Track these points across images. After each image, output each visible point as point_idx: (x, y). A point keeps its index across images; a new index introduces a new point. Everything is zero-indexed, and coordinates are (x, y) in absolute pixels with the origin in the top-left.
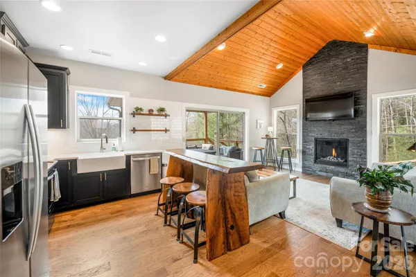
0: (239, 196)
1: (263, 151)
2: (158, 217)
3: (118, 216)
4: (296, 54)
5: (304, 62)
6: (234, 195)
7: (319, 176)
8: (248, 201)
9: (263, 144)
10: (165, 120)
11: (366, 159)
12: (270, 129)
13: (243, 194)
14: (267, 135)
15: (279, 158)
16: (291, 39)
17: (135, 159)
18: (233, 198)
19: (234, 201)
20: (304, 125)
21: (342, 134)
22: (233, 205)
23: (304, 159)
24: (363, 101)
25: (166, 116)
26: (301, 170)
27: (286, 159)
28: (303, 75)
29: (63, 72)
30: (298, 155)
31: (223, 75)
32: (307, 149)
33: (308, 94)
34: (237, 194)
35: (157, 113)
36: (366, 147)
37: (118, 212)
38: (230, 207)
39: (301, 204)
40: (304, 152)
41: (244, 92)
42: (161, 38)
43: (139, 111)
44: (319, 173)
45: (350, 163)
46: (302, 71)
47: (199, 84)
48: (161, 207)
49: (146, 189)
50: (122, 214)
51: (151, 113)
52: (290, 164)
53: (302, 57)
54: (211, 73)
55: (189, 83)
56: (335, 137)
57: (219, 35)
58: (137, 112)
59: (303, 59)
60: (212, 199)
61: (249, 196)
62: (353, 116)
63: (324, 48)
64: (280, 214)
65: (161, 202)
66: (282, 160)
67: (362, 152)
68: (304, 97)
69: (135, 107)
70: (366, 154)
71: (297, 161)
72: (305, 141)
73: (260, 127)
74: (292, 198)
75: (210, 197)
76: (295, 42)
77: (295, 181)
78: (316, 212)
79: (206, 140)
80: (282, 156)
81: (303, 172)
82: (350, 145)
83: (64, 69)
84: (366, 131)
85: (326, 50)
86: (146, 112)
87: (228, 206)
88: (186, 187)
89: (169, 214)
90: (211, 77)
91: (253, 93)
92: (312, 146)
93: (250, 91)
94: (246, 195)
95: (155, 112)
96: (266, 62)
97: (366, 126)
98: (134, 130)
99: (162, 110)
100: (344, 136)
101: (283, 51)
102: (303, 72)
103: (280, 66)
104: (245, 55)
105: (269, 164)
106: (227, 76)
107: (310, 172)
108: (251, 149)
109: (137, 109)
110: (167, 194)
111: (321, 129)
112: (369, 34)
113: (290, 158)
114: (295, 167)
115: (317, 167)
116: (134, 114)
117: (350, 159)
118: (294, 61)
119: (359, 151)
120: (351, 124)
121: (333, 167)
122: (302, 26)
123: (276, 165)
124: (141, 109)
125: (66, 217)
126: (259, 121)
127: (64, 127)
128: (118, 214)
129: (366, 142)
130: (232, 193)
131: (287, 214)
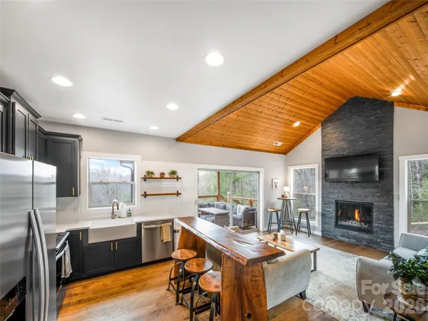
0: (256, 281)
1: (279, 213)
2: (169, 294)
3: (128, 290)
4: (315, 112)
5: (323, 119)
6: (251, 281)
7: (340, 241)
8: (267, 285)
9: (279, 205)
10: (177, 183)
11: (393, 225)
12: (286, 189)
13: (261, 279)
14: (283, 196)
15: (296, 219)
16: (309, 98)
17: (146, 227)
18: (250, 284)
19: (251, 287)
20: (323, 187)
21: (366, 197)
22: (251, 291)
23: (324, 223)
24: (389, 163)
25: (178, 178)
26: (320, 234)
27: (304, 221)
28: (322, 133)
29: (76, 140)
30: (317, 218)
31: (236, 135)
32: (327, 211)
33: (327, 153)
34: (253, 279)
35: (169, 177)
36: (393, 213)
37: (129, 284)
38: (247, 294)
39: (322, 279)
40: (323, 215)
41: (259, 150)
42: (172, 106)
43: (150, 175)
44: (340, 238)
45: (375, 229)
46: (320, 129)
47: (211, 145)
48: (173, 282)
49: (157, 258)
50: (133, 288)
51: (162, 176)
52: (308, 227)
53: (321, 114)
54: (224, 133)
55: (201, 144)
56: (359, 200)
57: (234, 102)
58: (149, 176)
59: (321, 117)
60: (227, 287)
61: (267, 280)
62: (377, 179)
63: (345, 104)
64: (301, 294)
65: (173, 276)
66: (299, 222)
67: (389, 218)
68: (323, 155)
69: (147, 171)
70: (393, 220)
71: (316, 223)
72: (324, 203)
73: (276, 187)
74: (312, 271)
75: (225, 285)
76: (313, 100)
77: (315, 253)
78: (340, 291)
79: (219, 197)
80: (300, 218)
81: (322, 236)
82: (375, 210)
83: (77, 137)
84: (392, 195)
85: (347, 106)
86: (157, 175)
87: (244, 293)
88: (198, 265)
89: (180, 292)
90: (224, 137)
91: (268, 152)
92: (332, 209)
93: (265, 149)
94: (264, 280)
95: (167, 176)
96: (282, 121)
97: (392, 190)
98: (145, 195)
99: (173, 173)
100: (369, 200)
101: (300, 109)
102: (322, 129)
103: (297, 124)
104: (260, 115)
105: (285, 226)
106: (240, 135)
107: (330, 237)
108: (266, 210)
109: (149, 173)
110: (179, 269)
111: (342, 191)
112: (396, 93)
113: (308, 220)
114: (314, 230)
115: (338, 232)
116: (145, 179)
117: (375, 224)
118: (311, 118)
119: (385, 217)
120: (376, 187)
121: (356, 233)
122: (321, 84)
123: (294, 228)
124: (152, 173)
125: (77, 289)
126: (274, 181)
127: (76, 195)
128: (128, 288)
129: (392, 207)
130: (249, 277)
131: (308, 293)
